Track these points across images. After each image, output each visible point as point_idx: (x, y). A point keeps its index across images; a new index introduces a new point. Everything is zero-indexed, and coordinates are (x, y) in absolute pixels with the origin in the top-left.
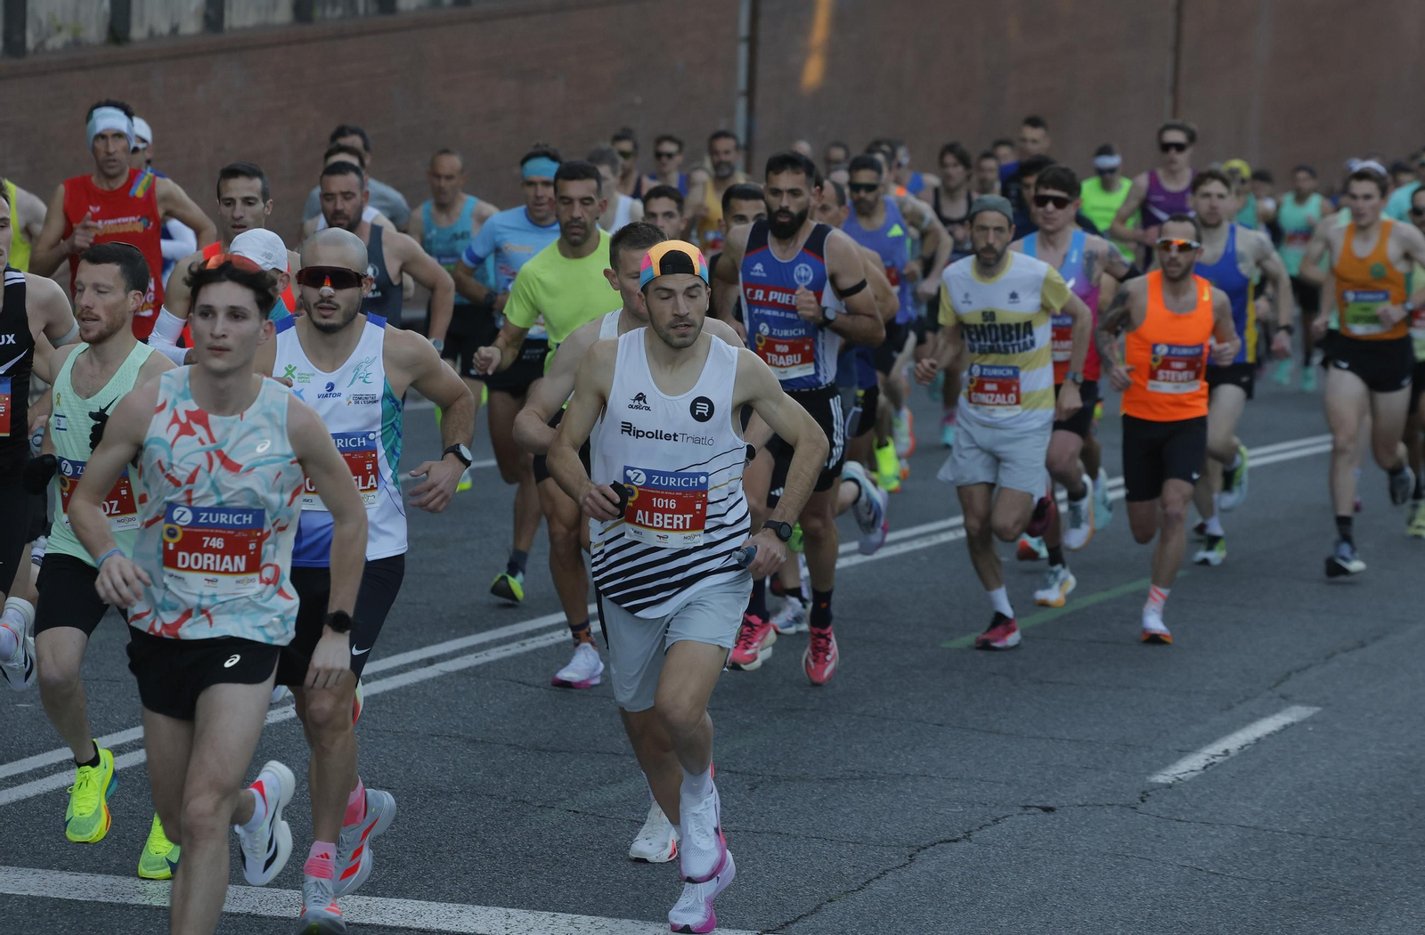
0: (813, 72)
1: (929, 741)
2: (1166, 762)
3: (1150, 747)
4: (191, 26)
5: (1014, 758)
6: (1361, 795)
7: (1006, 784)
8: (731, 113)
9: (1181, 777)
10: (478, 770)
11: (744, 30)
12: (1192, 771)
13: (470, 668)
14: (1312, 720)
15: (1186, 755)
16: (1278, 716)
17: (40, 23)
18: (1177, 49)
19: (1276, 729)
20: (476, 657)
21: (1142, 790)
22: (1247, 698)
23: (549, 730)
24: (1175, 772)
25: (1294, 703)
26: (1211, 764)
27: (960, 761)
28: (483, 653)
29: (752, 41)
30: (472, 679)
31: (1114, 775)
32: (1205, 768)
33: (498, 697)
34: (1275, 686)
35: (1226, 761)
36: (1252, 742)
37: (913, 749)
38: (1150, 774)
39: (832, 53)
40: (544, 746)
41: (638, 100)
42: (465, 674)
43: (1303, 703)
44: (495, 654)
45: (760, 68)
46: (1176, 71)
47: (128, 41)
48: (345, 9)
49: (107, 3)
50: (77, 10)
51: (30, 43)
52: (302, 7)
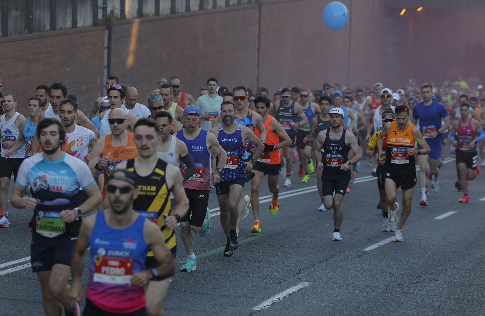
0: (130, 60)
1: (174, 296)
2: (258, 303)
3: (252, 297)
5: (204, 302)
6: (326, 313)
7: (202, 311)
8: (102, 74)
9: (263, 308)
10: (12, 310)
11: (106, 45)
12: (267, 306)
13: (10, 273)
14: (309, 287)
15: (266, 300)
16: (297, 286)
18: (259, 51)
19: (296, 290)
20: (12, 269)
21: (249, 313)
22: (286, 280)
23: (38, 295)
24: (261, 306)
25: (303, 281)
26: (274, 303)
27: (185, 304)
28: (14, 268)
29: (109, 49)
30: (11, 277)
31: (240, 308)
32: (272, 304)
33: (20, 284)
34: (296, 275)
35: (279, 302)
36: (288, 295)
37: (169, 300)
38: (252, 307)
39: (137, 53)
40: (36, 301)
41: (69, 70)
42: (8, 275)
43: (305, 281)
44: (19, 268)
45: (112, 58)
46: (258, 58)
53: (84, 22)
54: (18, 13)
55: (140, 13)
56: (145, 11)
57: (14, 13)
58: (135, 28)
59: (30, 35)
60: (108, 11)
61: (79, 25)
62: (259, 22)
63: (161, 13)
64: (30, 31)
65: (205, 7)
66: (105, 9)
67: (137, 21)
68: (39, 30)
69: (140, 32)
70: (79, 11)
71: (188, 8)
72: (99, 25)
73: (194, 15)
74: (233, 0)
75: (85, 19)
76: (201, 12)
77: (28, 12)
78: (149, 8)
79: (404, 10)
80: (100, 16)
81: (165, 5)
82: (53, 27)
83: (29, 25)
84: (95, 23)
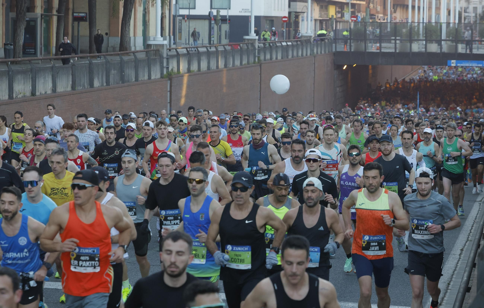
4: (49, 92)
8: (166, 107)
11: (169, 90)
17: (16, 92)
29: (170, 92)
41: (146, 105)
45: (172, 97)
46: (260, 96)
47: (36, 95)
48: (82, 87)
49: (31, 87)
50: (24, 89)
51: (14, 97)
52: (73, 87)
53: (156, 76)
54: (116, 71)
55: (189, 71)
56: (192, 69)
57: (113, 72)
58: (185, 79)
59: (123, 84)
60: (170, 70)
61: (152, 78)
62: (260, 74)
63: (202, 70)
64: (123, 82)
65: (228, 66)
66: (168, 68)
67: (187, 75)
68: (128, 81)
69: (189, 81)
70: (152, 69)
71: (217, 67)
72: (164, 78)
73: (221, 71)
74: (245, 62)
75: (156, 74)
76: (225, 69)
77: (121, 71)
78: (194, 67)
79: (346, 66)
80: (165, 72)
81: (204, 65)
82: (137, 79)
83: (123, 79)
84: (162, 76)
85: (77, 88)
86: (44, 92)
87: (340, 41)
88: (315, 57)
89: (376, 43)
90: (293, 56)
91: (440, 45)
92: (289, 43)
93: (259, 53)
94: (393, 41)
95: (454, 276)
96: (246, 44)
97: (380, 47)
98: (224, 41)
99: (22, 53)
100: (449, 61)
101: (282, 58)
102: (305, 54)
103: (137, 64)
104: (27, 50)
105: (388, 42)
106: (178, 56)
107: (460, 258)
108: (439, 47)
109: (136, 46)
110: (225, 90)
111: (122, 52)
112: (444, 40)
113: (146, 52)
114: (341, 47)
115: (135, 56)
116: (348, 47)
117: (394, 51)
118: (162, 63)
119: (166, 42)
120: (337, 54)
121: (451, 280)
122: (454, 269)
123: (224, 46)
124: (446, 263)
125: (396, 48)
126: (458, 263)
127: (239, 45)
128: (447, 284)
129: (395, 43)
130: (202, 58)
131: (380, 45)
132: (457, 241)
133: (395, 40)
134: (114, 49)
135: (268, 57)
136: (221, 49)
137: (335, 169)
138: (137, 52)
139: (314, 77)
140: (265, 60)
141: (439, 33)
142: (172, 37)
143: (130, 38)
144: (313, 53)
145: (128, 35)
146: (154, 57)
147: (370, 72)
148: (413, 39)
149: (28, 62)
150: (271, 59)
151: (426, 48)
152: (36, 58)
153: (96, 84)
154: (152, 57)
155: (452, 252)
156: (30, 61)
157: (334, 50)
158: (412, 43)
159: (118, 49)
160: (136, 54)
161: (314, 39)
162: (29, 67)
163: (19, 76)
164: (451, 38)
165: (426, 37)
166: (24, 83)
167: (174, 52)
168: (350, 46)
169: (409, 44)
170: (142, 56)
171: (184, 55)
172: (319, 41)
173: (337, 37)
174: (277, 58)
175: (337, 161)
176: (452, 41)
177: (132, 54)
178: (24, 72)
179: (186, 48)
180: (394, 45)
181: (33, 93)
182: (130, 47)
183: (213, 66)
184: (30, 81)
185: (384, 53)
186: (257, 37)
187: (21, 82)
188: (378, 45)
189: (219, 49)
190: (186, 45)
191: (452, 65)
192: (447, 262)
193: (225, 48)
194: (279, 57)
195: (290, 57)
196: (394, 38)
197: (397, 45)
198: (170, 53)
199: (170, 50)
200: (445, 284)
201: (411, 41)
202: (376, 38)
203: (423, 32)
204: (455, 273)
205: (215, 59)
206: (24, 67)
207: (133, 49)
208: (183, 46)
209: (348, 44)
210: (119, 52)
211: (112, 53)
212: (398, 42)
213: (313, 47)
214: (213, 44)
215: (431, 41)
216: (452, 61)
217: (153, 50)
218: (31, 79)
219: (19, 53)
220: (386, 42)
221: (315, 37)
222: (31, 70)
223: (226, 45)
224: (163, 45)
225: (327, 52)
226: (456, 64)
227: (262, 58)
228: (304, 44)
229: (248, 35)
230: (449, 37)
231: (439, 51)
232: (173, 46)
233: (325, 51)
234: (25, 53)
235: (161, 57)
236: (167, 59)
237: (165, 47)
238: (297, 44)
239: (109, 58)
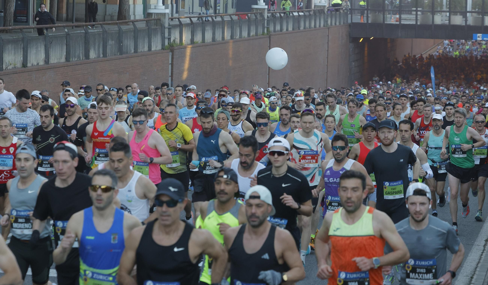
4: (42, 63)
11: (170, 62)
17: (6, 63)
29: (172, 64)
41: (145, 78)
45: (174, 70)
47: (27, 67)
48: (77, 59)
49: (22, 58)
50: (15, 60)
51: (4, 68)
52: (67, 59)
53: (156, 48)
54: (113, 42)
55: (192, 42)
56: (195, 40)
57: (110, 42)
58: (188, 51)
59: (121, 56)
60: (172, 41)
61: (153, 49)
63: (206, 41)
64: (121, 54)
65: (234, 37)
66: (169, 39)
67: (190, 46)
68: (127, 53)
69: (192, 53)
70: (152, 40)
71: (223, 38)
72: (165, 50)
73: (227, 42)
74: (253, 33)
75: (157, 46)
76: (232, 41)
77: (120, 41)
78: (198, 38)
79: (362, 39)
80: (166, 43)
81: (209, 36)
82: (136, 51)
83: (121, 50)
84: (163, 48)
85: (71, 60)
86: (36, 64)
87: (356, 11)
88: (328, 29)
89: (396, 14)
90: (305, 28)
91: (465, 16)
92: (301, 14)
93: (268, 24)
94: (414, 13)
95: (478, 269)
96: (254, 14)
97: (400, 19)
98: (231, 11)
99: (13, 21)
100: (474, 35)
101: (293, 29)
102: (318, 26)
103: (136, 34)
104: (18, 18)
105: (408, 14)
106: (181, 26)
107: (484, 250)
108: (464, 19)
109: (136, 14)
110: (231, 63)
111: (120, 21)
112: (469, 12)
113: (146, 21)
114: (357, 19)
115: (134, 25)
116: (365, 18)
117: (414, 23)
118: (163, 34)
119: (168, 11)
120: (353, 26)
121: (474, 274)
122: (478, 261)
123: (230, 15)
124: (469, 255)
125: (417, 20)
126: (482, 255)
127: (247, 15)
128: (470, 278)
129: (417, 15)
130: (206, 29)
131: (400, 17)
132: (482, 231)
133: (417, 11)
134: (112, 16)
135: (278, 28)
136: (227, 18)
137: (314, 161)
138: (137, 21)
139: (328, 50)
140: (275, 31)
141: (464, 5)
142: (175, 5)
143: (129, 5)
144: (327, 24)
145: (127, 3)
146: (155, 27)
147: (389, 45)
148: (436, 10)
149: (19, 30)
150: (281, 30)
151: (449, 20)
152: (28, 26)
153: (93, 55)
154: (153, 27)
155: (475, 242)
156: (21, 29)
157: (349, 21)
158: (435, 14)
159: (116, 18)
160: (136, 23)
161: (328, 10)
162: (21, 36)
163: (10, 46)
164: (477, 10)
165: (450, 8)
166: (15, 54)
167: (176, 22)
168: (368, 17)
169: (431, 16)
170: (142, 25)
171: (187, 25)
172: (333, 11)
173: (353, 8)
174: (287, 30)
175: (317, 152)
176: (478, 13)
177: (131, 23)
178: (14, 42)
179: (190, 18)
180: (415, 16)
181: (24, 65)
182: (129, 16)
183: (219, 37)
184: (21, 52)
185: (404, 25)
186: (266, 7)
187: (12, 53)
188: (398, 16)
189: (225, 19)
190: (189, 14)
191: (478, 39)
192: (470, 253)
193: (231, 18)
194: (290, 29)
195: (302, 28)
196: (415, 9)
197: (418, 16)
198: (172, 23)
199: (172, 20)
200: (468, 278)
201: (433, 13)
202: (395, 9)
203: (446, 3)
204: (478, 266)
205: (221, 30)
206: (15, 36)
207: (132, 18)
208: (186, 15)
209: (365, 15)
210: (117, 21)
211: (110, 22)
212: (419, 13)
213: (327, 18)
214: (219, 13)
215: (455, 13)
216: (478, 35)
217: (154, 20)
218: (22, 49)
219: (10, 21)
220: (406, 14)
221: (329, 7)
222: (23, 39)
223: (233, 15)
224: (164, 14)
225: (342, 23)
226: (483, 37)
227: (272, 29)
228: (317, 14)
229: (257, 4)
230: (475, 9)
231: (464, 24)
232: (175, 15)
233: (340, 23)
234: (16, 21)
235: (162, 27)
236: (169, 29)
237: (167, 17)
238: (310, 15)
239: (106, 27)
